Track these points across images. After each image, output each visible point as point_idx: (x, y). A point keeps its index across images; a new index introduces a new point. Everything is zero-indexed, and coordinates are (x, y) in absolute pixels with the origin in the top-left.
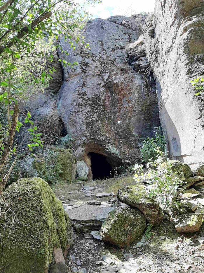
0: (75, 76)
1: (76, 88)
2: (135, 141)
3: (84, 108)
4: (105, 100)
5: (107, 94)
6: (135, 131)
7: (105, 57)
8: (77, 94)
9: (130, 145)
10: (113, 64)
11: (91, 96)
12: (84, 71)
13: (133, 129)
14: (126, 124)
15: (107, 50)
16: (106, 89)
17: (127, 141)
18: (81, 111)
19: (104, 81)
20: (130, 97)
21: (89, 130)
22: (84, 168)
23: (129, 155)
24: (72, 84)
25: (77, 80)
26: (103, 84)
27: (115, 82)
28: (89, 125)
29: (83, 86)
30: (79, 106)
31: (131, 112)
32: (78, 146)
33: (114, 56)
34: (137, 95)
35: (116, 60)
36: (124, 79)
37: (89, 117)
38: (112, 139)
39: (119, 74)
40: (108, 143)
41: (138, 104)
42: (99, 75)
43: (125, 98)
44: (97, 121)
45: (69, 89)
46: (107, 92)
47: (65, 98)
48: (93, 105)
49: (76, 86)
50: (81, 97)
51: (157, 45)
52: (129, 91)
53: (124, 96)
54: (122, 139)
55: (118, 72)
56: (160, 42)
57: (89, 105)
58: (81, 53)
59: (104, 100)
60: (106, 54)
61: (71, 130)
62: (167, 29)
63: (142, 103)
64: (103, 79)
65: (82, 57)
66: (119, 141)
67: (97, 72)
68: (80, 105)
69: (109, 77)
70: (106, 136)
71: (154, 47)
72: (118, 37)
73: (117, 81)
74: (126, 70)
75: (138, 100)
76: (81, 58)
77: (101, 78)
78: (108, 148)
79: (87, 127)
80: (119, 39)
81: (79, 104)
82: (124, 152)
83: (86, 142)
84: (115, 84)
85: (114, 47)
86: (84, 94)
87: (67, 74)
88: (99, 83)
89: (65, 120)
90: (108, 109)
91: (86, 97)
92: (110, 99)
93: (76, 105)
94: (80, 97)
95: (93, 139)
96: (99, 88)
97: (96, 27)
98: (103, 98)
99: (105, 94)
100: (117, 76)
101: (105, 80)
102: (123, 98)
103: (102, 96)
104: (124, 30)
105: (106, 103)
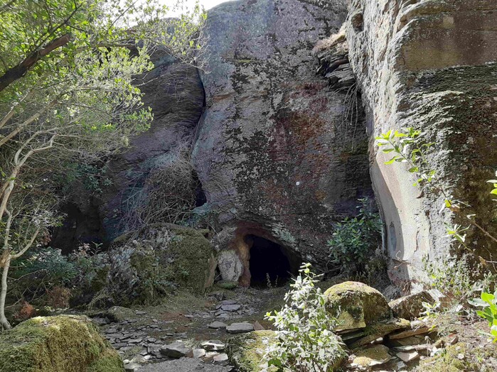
0: (222, 99)
1: (223, 121)
2: (326, 219)
3: (235, 156)
4: (274, 141)
5: (278, 132)
6: (327, 202)
7: (277, 64)
8: (224, 130)
9: (316, 228)
10: (293, 76)
11: (249, 134)
12: (238, 90)
13: (323, 198)
14: (311, 187)
15: (282, 50)
16: (277, 122)
17: (311, 219)
18: (230, 162)
19: (273, 107)
20: (319, 137)
21: (242, 196)
22: (233, 265)
23: (313, 247)
24: (216, 113)
25: (226, 106)
26: (272, 113)
27: (292, 110)
28: (243, 186)
29: (237, 116)
30: (227, 153)
31: (320, 165)
32: (223, 224)
33: (295, 62)
34: (333, 135)
35: (300, 68)
36: (310, 104)
37: (245, 173)
38: (284, 215)
39: (301, 94)
40: (277, 222)
41: (334, 150)
42: (265, 97)
43: (311, 139)
44: (258, 180)
45: (211, 122)
46: (278, 127)
47: (204, 139)
48: (251, 150)
49: (223, 117)
50: (231, 137)
51: (365, 44)
52: (319, 125)
53: (308, 136)
54: (303, 214)
55: (300, 91)
56: (369, 40)
57: (246, 151)
58: (235, 56)
59: (272, 143)
60: (280, 58)
61: (212, 195)
62: (379, 17)
63: (342, 150)
64: (272, 104)
65: (236, 66)
66: (297, 218)
67: (263, 92)
68: (229, 151)
69: (282, 100)
70: (273, 208)
71: (360, 47)
72: (305, 26)
73: (297, 109)
74: (314, 88)
75: (333, 145)
76: (234, 66)
77: (269, 102)
78: (276, 230)
79: (240, 190)
80: (306, 31)
81: (227, 149)
82: (304, 241)
83: (238, 218)
84: (293, 113)
85: (296, 44)
86: (238, 131)
87: (209, 95)
88: (266, 111)
89: (203, 176)
90: (281, 159)
91: (240, 137)
92: (285, 140)
93: (222, 151)
94: (229, 136)
95: (249, 212)
96: (265, 121)
97: (264, 11)
98: (271, 139)
99: (275, 130)
100: (297, 98)
101: (276, 105)
102: (307, 139)
103: (269, 135)
104: (316, 12)
105: (276, 147)
